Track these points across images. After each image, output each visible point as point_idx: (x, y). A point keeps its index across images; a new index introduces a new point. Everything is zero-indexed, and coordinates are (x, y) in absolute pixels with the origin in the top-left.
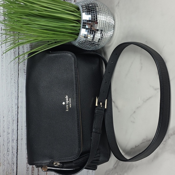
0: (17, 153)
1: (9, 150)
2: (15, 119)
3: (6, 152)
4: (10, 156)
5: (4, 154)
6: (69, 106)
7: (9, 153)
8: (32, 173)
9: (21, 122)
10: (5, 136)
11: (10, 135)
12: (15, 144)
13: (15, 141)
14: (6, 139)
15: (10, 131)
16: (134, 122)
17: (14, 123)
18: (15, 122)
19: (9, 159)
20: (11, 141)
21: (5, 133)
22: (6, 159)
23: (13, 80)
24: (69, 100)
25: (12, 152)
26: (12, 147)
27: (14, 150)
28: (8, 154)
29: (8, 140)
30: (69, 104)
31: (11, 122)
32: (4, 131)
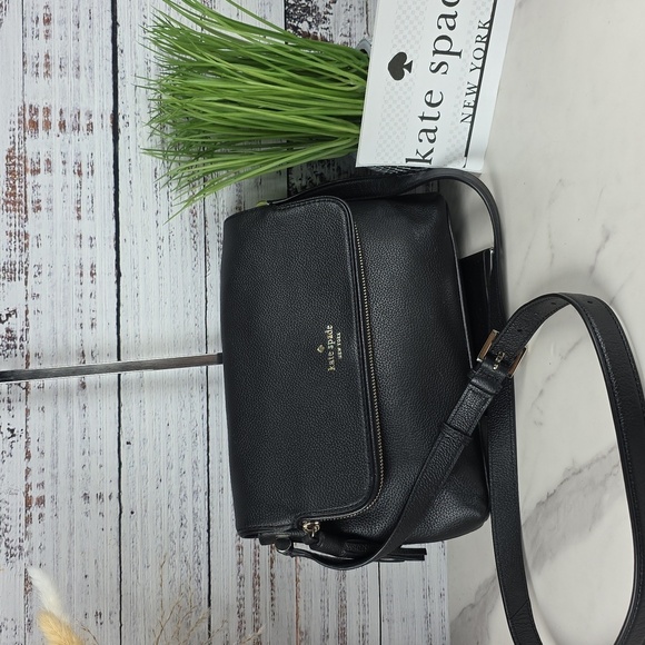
0: (208, 531)
1: (184, 522)
2: (202, 430)
3: (176, 527)
4: (190, 539)
5: (172, 533)
6: (336, 356)
7: (187, 530)
8: (254, 592)
9: (218, 440)
10: (173, 479)
11: (188, 476)
12: (202, 504)
13: (202, 496)
14: (175, 489)
15: (187, 465)
16: (541, 424)
17: (198, 441)
18: (201, 439)
19: (185, 549)
20: (189, 494)
21: (174, 473)
22: (177, 549)
23: (192, 316)
24: (335, 339)
25: (195, 529)
26: (195, 514)
27: (199, 523)
28: (182, 534)
29: (181, 491)
30: (335, 350)
31: (189, 440)
32: (170, 467)
